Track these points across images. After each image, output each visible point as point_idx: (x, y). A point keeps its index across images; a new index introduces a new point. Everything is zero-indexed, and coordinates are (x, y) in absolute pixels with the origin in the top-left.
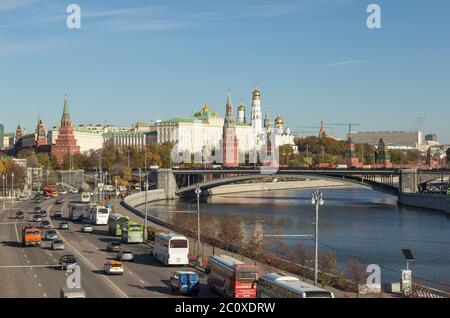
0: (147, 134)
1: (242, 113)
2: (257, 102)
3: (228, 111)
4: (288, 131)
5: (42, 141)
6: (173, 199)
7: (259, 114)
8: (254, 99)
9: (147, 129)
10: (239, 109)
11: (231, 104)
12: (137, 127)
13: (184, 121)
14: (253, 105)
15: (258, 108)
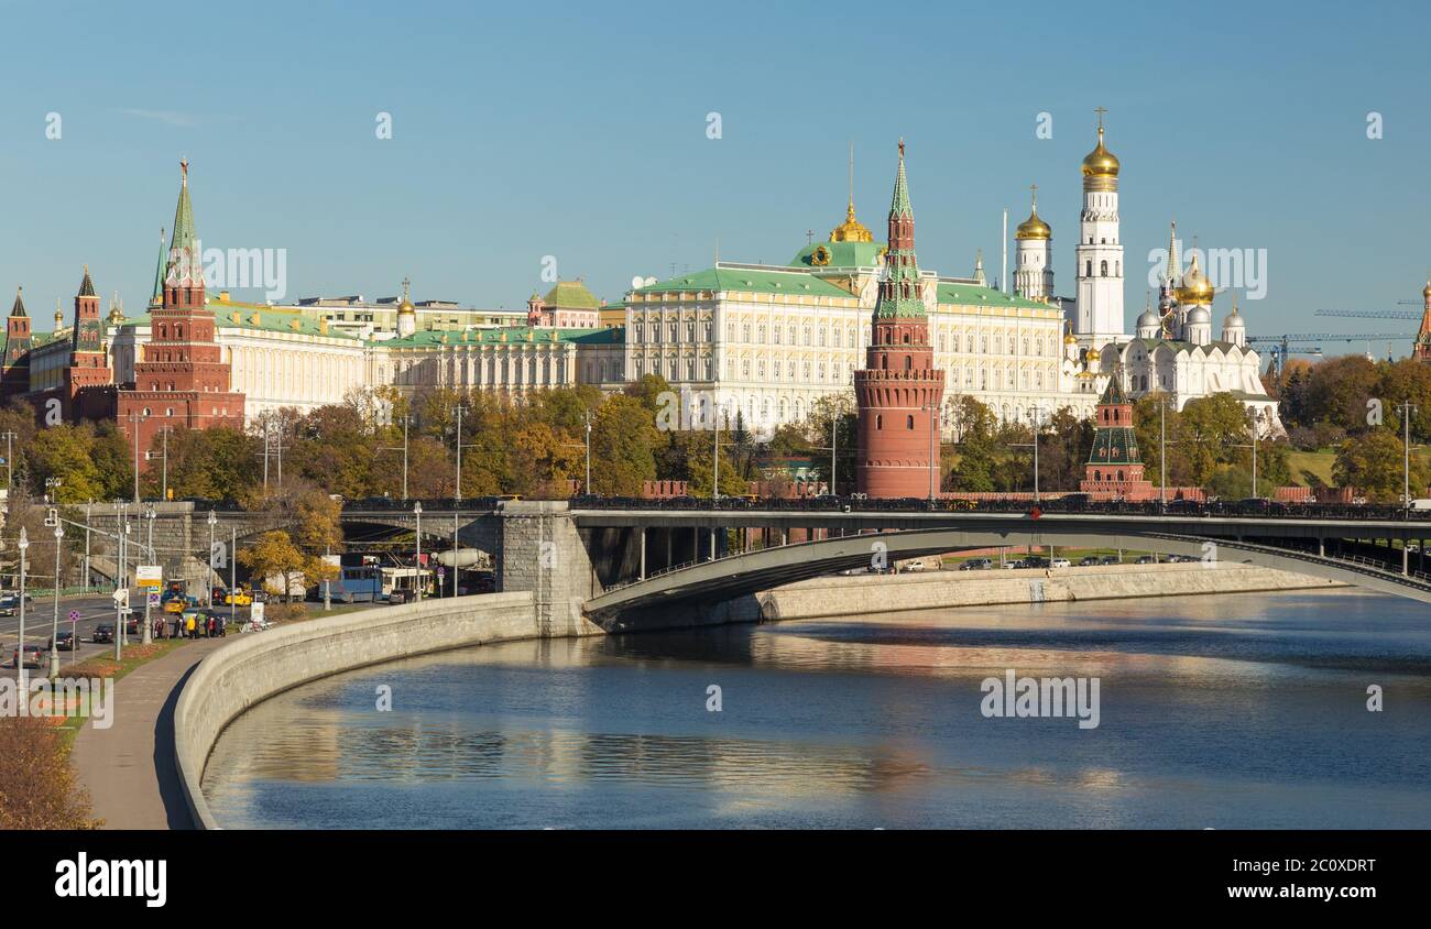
0: (584, 342)
1: (1035, 250)
2: (1106, 201)
3: (893, 243)
4: (1238, 331)
5: (93, 369)
6: (571, 637)
7: (1115, 256)
8: (1089, 186)
9: (591, 321)
10: (1025, 231)
11: (906, 209)
12: (550, 310)
13: (742, 285)
14: (1086, 215)
15: (1107, 229)
